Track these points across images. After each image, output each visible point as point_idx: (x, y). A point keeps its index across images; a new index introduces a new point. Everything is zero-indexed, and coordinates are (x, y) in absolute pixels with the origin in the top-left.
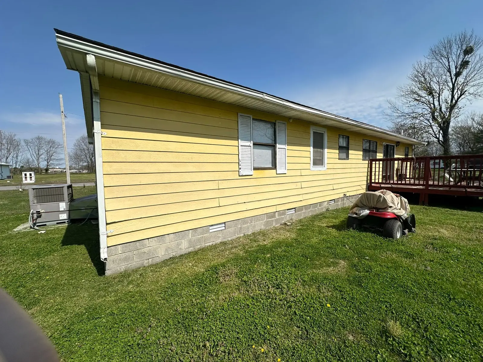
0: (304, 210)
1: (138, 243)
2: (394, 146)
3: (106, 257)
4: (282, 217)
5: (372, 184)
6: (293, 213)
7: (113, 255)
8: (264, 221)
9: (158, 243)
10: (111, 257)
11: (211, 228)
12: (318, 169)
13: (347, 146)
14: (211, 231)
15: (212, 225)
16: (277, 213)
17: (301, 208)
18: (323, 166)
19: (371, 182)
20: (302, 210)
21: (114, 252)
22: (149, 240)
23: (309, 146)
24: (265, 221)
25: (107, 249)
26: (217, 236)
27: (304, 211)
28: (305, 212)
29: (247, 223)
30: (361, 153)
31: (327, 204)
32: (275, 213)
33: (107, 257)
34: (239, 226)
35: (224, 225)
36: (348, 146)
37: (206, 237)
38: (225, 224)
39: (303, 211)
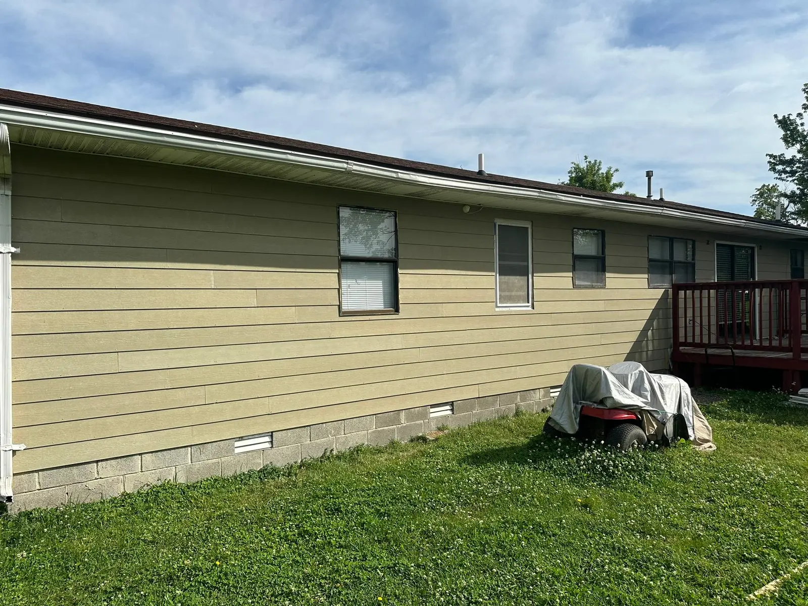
0: (477, 407)
1: (75, 470)
2: (753, 248)
3: (10, 494)
4: (417, 422)
5: (681, 348)
6: (446, 415)
7: (25, 491)
8: (369, 431)
9: (117, 473)
10: (19, 495)
11: (237, 444)
13: (600, 255)
14: (237, 451)
15: (241, 438)
16: (403, 415)
17: (469, 403)
19: (676, 344)
20: (472, 408)
21: (26, 485)
22: (97, 465)
24: (373, 432)
25: (13, 478)
26: (253, 462)
27: (476, 410)
28: (482, 413)
29: (326, 434)
31: (544, 396)
33: (12, 495)
34: (306, 441)
35: (268, 439)
36: (603, 254)
37: (226, 464)
38: (272, 436)
39: (474, 412)
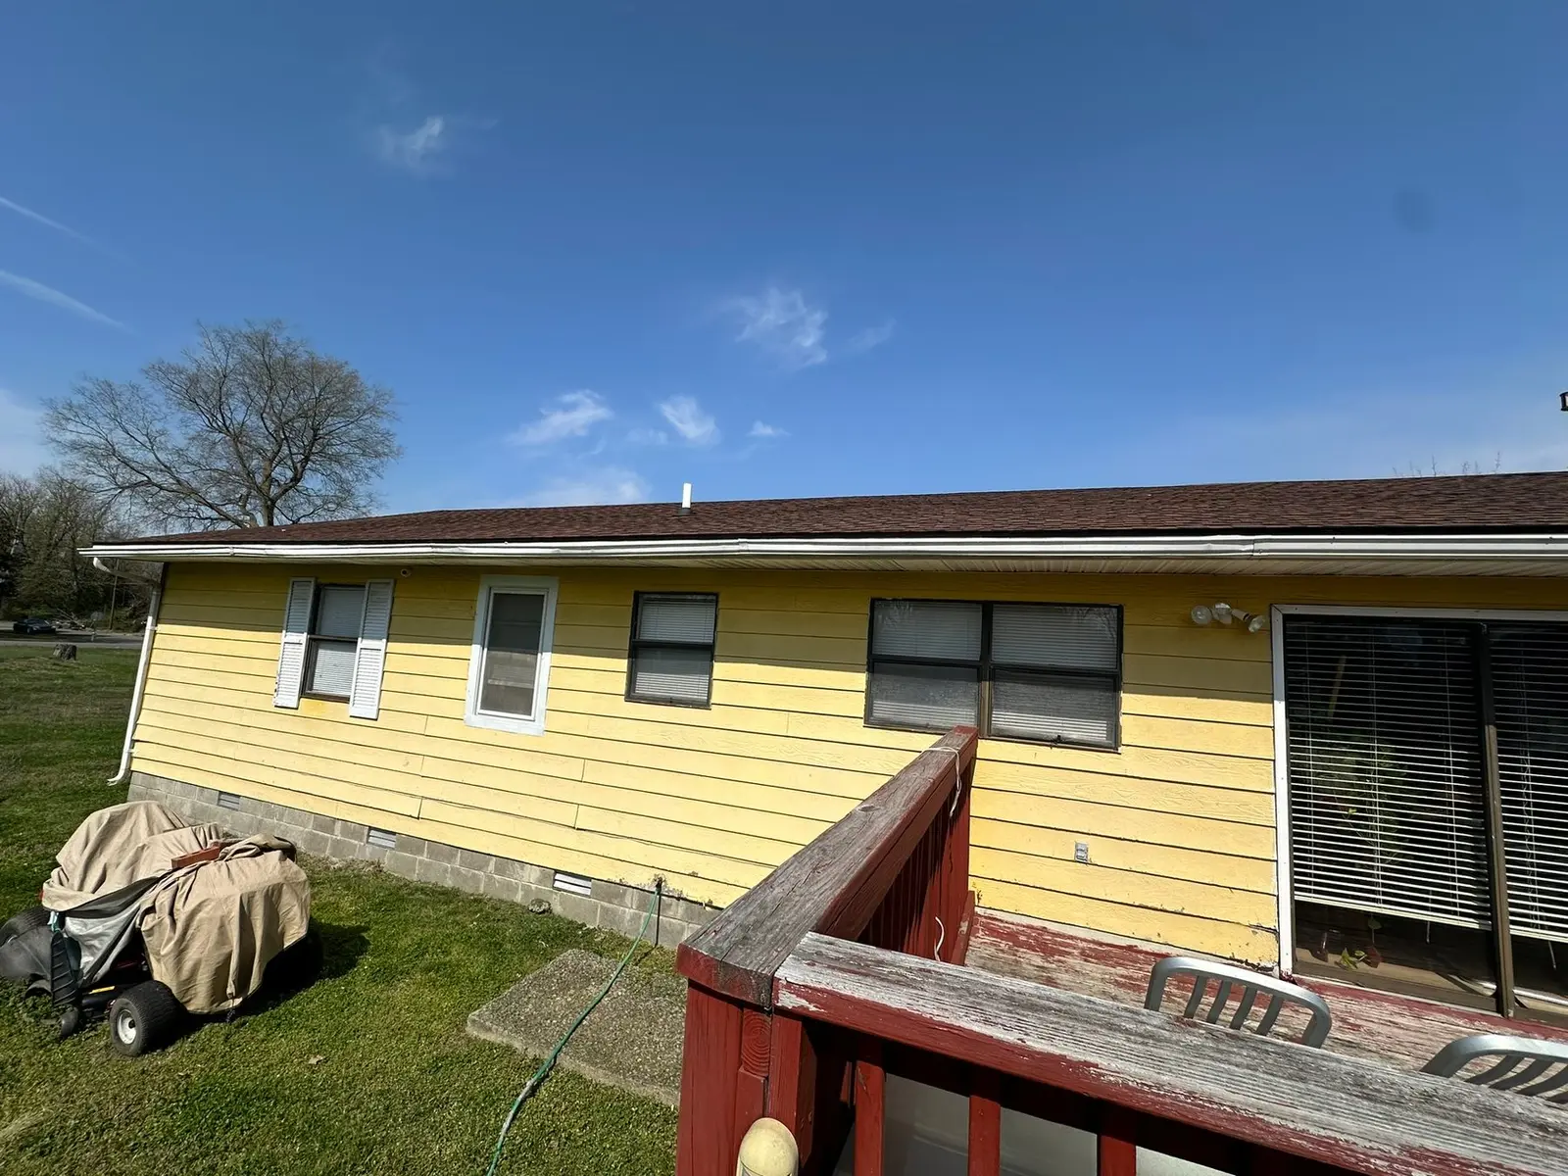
0: (425, 855)
4: (352, 841)
6: (386, 847)
8: (306, 829)
11: (221, 796)
12: (504, 724)
16: (338, 825)
17: (415, 842)
18: (531, 718)
20: (420, 851)
23: (469, 642)
27: (424, 858)
28: (430, 864)
29: (272, 815)
30: (860, 680)
31: (541, 882)
32: (334, 823)
34: (259, 815)
38: (239, 799)
39: (421, 857)
